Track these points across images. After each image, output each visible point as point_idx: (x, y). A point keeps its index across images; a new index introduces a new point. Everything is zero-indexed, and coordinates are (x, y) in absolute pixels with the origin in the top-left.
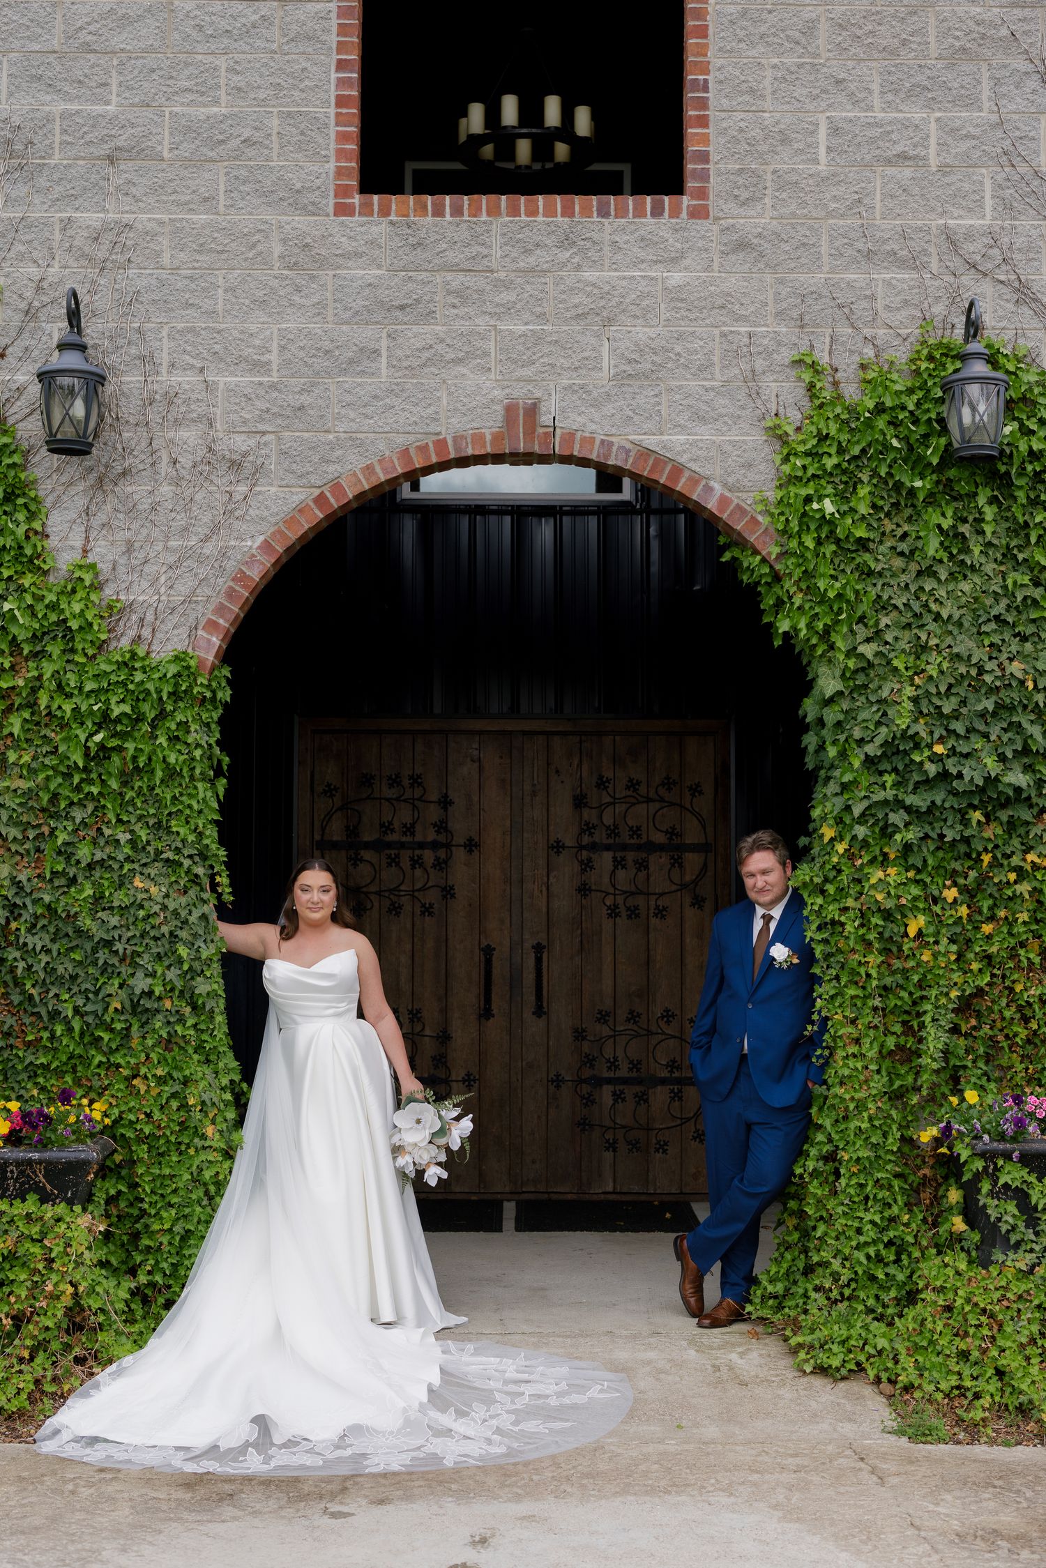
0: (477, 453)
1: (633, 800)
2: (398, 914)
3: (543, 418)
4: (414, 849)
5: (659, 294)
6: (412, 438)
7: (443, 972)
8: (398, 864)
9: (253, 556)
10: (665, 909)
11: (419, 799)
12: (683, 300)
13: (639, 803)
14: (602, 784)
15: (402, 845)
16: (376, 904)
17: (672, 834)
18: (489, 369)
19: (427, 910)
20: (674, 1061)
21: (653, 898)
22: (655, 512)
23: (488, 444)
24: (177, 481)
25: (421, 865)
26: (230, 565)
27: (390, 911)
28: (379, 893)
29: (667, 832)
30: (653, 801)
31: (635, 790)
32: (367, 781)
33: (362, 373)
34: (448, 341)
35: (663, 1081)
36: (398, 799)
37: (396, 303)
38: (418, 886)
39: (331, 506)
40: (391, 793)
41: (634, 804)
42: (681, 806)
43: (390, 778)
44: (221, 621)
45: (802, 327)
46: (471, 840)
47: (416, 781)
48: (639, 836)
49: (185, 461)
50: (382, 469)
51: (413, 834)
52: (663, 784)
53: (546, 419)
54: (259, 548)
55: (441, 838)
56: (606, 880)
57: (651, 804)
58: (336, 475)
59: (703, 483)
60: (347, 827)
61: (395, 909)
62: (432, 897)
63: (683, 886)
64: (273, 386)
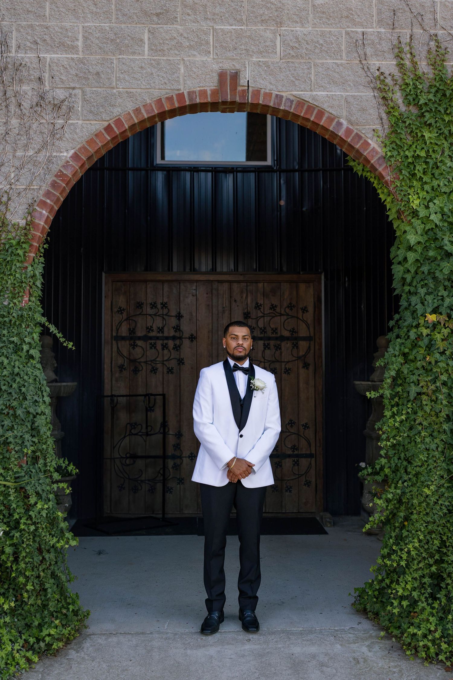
0: (202, 101)
1: (273, 315)
2: (155, 373)
3: (242, 81)
4: (163, 340)
5: (310, 9)
6: (164, 92)
7: (178, 402)
8: (155, 348)
9: (68, 162)
10: (289, 369)
11: (166, 315)
12: (323, 13)
13: (276, 316)
14: (258, 306)
15: (158, 338)
16: (144, 368)
17: (293, 332)
18: (209, 52)
19: (170, 370)
20: (295, 446)
21: (283, 364)
22: (284, 171)
23: (209, 97)
24: (22, 117)
25: (167, 348)
26: (55, 168)
27: (151, 371)
28: (146, 362)
29: (290, 331)
30: (283, 315)
31: (274, 310)
32: (140, 305)
33: (134, 53)
34: (185, 35)
35: (289, 456)
36: (155, 315)
37: (154, 12)
38: (166, 358)
39: (115, 132)
40: (150, 311)
41: (274, 317)
42: (298, 318)
43: (151, 304)
44: (48, 201)
45: (393, 29)
46: (192, 335)
47: (164, 305)
48: (276, 333)
49: (26, 105)
50: (146, 111)
51: (163, 332)
52: (288, 307)
53: (243, 82)
54: (71, 157)
55: (177, 334)
56: (260, 355)
57: (282, 317)
58: (118, 114)
59: (336, 120)
60: (130, 329)
61: (154, 370)
62: (173, 364)
63: (299, 358)
64: (81, 61)
